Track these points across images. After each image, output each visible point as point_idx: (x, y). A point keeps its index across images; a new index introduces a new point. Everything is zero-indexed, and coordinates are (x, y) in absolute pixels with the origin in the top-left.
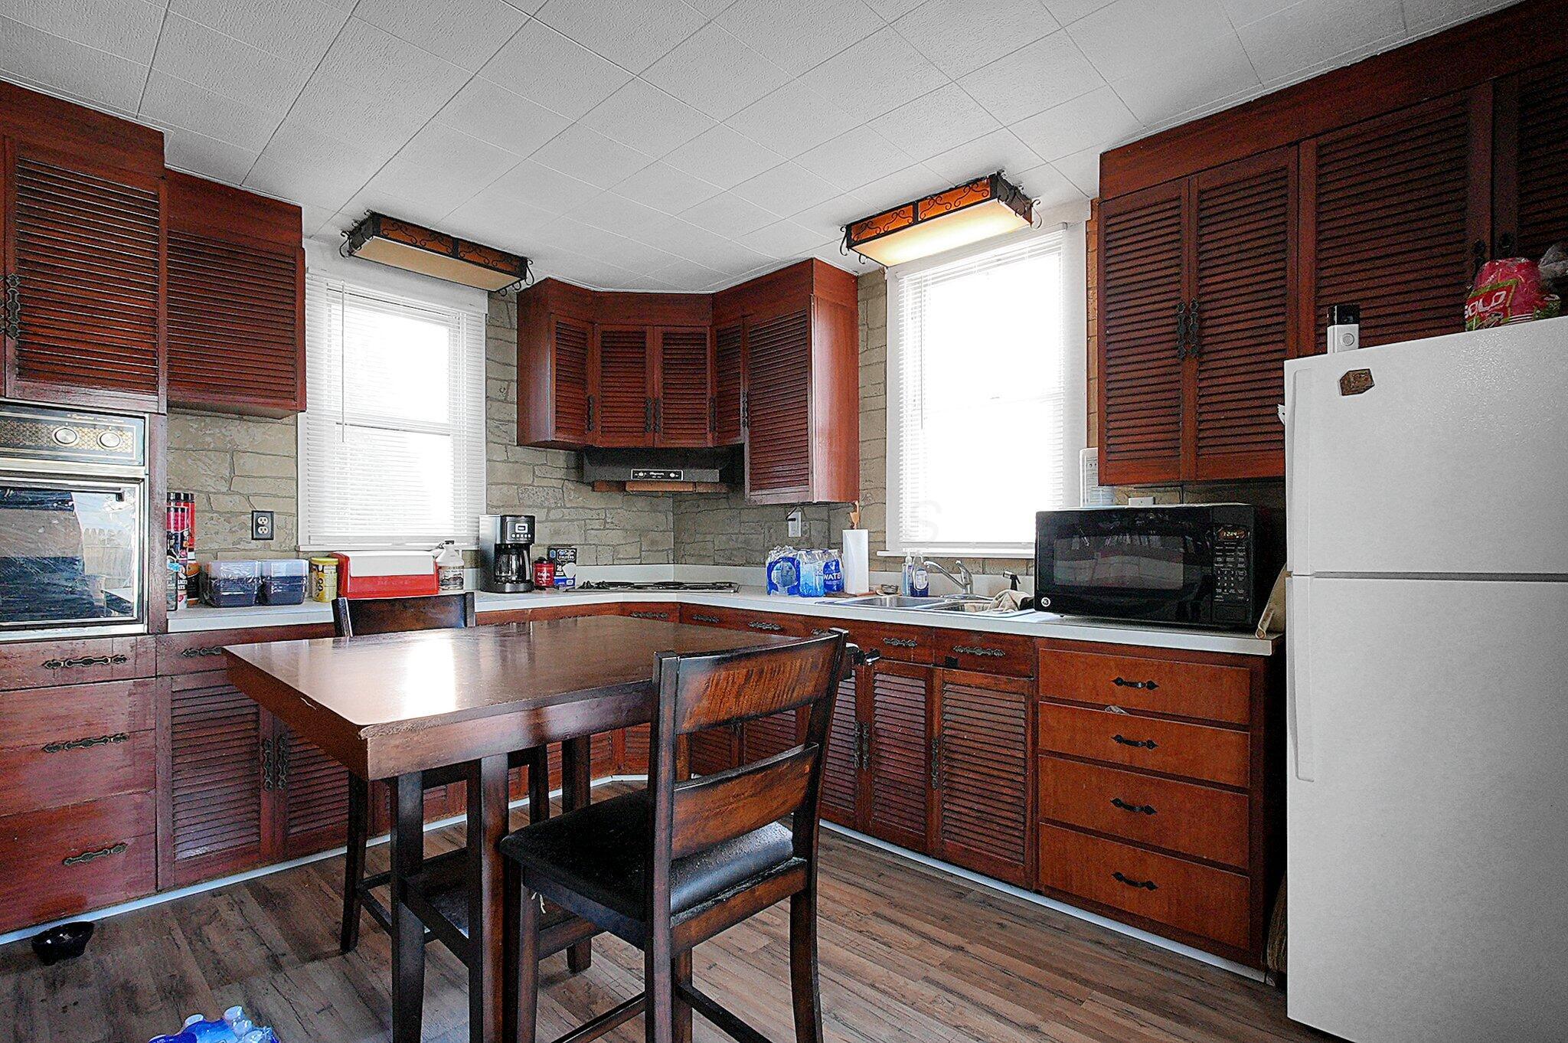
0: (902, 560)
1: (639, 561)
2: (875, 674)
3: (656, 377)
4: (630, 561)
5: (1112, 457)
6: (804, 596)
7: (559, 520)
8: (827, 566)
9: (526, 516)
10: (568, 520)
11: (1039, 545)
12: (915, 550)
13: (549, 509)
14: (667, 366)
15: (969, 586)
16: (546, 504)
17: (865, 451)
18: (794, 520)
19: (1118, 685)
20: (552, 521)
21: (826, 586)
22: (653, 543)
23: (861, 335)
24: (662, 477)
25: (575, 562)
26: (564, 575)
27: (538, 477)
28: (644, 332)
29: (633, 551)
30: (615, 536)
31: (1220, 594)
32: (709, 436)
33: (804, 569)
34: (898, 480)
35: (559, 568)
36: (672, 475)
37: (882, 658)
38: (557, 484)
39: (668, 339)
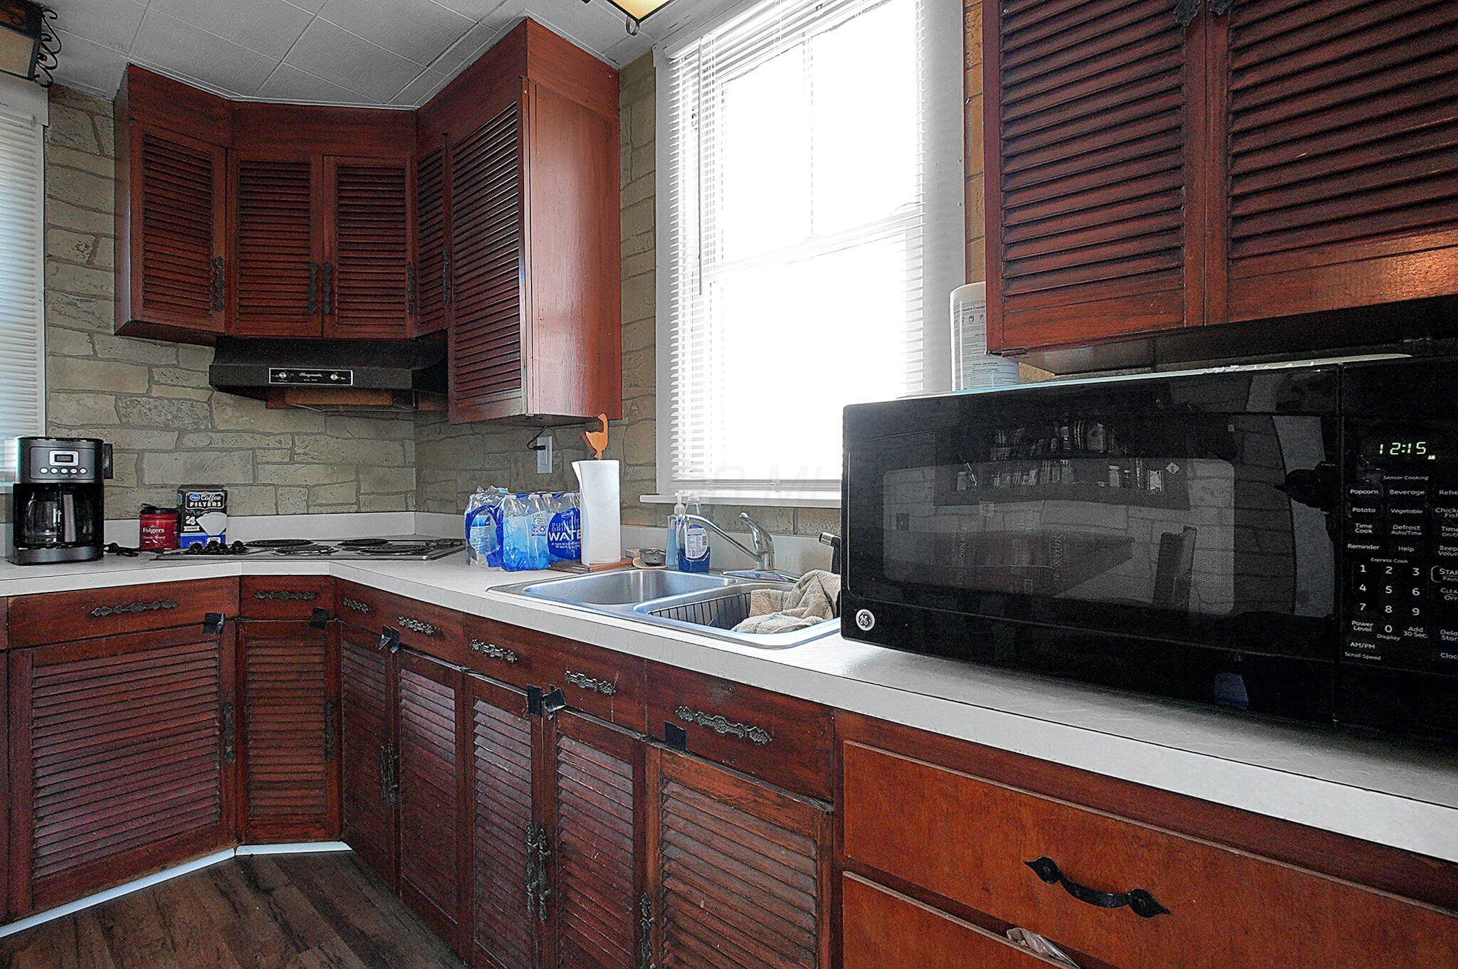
0: (670, 507)
1: (355, 508)
2: (559, 736)
3: (326, 232)
4: (336, 508)
5: (1015, 288)
6: (511, 569)
7: (204, 449)
8: (557, 519)
9: (88, 440)
10: (222, 450)
11: (849, 486)
12: (688, 493)
13: (182, 432)
14: (343, 215)
15: (766, 557)
16: (177, 424)
17: (630, 340)
18: (542, 448)
19: (1044, 877)
20: (189, 450)
21: (553, 549)
22: (381, 481)
23: (624, 162)
24: (319, 380)
25: (224, 511)
26: (202, 530)
27: (158, 383)
28: (308, 165)
29: (348, 493)
30: (311, 474)
31: (1361, 637)
32: (409, 321)
33: (513, 525)
34: (671, 380)
35: (190, 520)
36: (334, 377)
37: (567, 707)
38: (202, 395)
39: (345, 175)
